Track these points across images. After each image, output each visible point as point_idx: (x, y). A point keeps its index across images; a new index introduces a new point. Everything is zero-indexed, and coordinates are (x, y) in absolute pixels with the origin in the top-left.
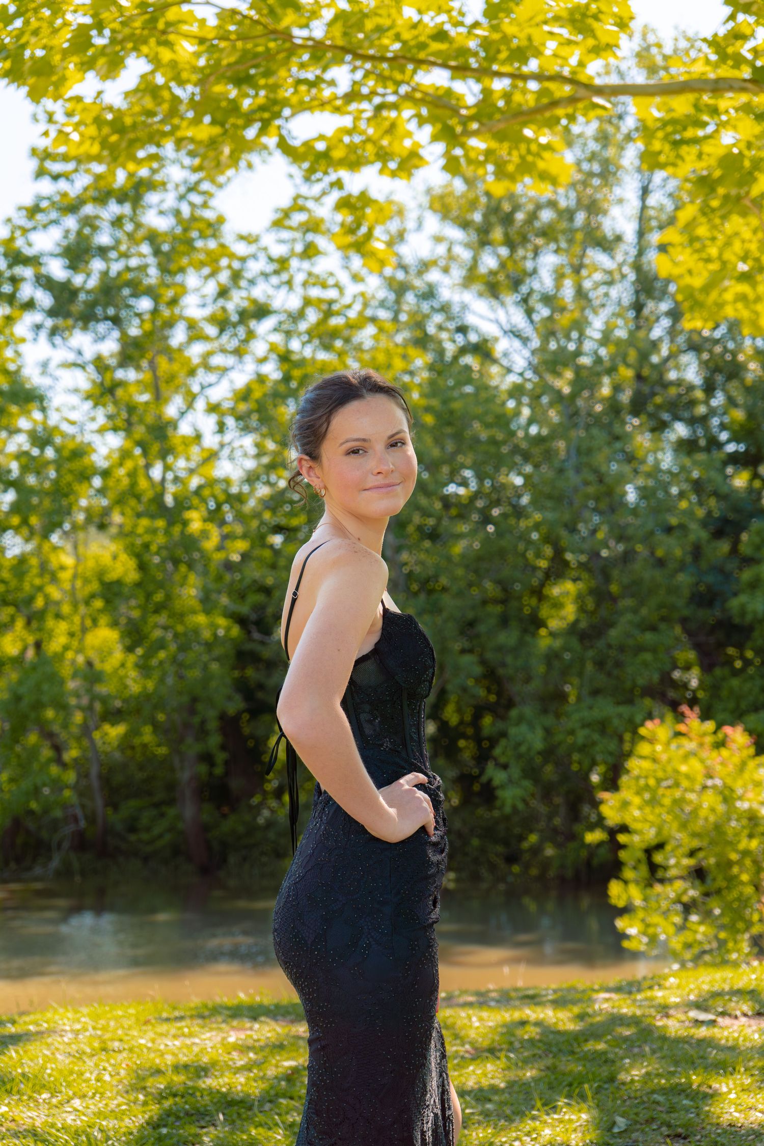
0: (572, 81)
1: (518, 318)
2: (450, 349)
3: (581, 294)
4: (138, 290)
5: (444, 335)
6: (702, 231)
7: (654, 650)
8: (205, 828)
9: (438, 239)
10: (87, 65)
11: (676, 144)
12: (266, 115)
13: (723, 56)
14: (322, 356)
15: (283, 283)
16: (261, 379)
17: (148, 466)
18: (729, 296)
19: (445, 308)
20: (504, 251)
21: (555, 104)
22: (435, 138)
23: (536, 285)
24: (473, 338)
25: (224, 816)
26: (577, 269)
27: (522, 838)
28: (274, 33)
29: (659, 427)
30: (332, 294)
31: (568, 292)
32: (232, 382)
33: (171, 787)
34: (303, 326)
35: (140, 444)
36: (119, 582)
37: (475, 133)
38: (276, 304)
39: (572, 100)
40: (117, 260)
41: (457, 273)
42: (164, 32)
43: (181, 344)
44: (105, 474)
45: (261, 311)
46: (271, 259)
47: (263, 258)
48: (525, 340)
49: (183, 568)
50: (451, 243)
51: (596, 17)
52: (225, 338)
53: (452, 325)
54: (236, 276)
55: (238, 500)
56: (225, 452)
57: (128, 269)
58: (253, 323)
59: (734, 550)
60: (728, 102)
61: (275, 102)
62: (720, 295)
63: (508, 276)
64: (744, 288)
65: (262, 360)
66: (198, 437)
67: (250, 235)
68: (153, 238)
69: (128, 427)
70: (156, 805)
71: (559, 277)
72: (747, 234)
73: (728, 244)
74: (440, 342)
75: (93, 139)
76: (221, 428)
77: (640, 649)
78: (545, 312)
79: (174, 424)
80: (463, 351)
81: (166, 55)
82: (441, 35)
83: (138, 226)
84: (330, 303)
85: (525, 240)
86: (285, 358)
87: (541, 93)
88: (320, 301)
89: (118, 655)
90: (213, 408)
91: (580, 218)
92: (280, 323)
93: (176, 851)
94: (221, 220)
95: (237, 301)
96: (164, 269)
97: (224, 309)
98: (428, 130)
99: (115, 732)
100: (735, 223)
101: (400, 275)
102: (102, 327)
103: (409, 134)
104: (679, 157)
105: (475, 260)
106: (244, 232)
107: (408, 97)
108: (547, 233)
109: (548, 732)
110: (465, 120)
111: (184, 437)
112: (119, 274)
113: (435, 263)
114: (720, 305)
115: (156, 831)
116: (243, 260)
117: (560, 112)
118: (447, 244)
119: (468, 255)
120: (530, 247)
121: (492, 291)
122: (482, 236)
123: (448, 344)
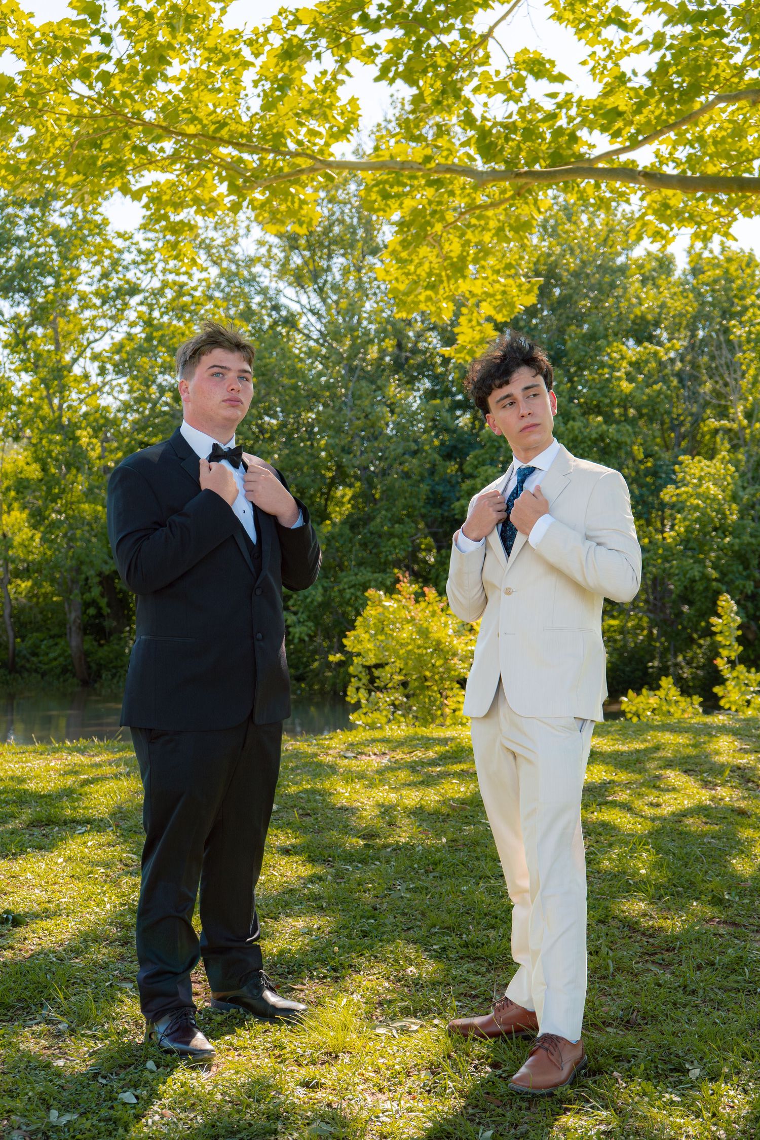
0: (315, 158)
1: (316, 301)
2: (268, 322)
3: (360, 284)
4: (44, 269)
5: (264, 312)
6: (404, 255)
7: (400, 537)
8: (87, 654)
12: (113, 170)
14: (175, 322)
15: (148, 271)
16: (130, 337)
17: (49, 398)
18: (422, 298)
19: (264, 291)
20: (307, 254)
21: (302, 171)
23: (330, 278)
24: (284, 313)
25: (101, 646)
26: (359, 270)
27: (307, 665)
29: (411, 381)
30: (183, 279)
31: (351, 285)
32: (112, 338)
33: (63, 624)
34: (162, 301)
35: (43, 381)
36: (27, 480)
38: (143, 286)
39: (312, 170)
40: (30, 248)
41: (274, 267)
42: (41, 110)
43: (76, 310)
44: (20, 402)
45: (134, 290)
46: (140, 252)
47: (135, 252)
48: (319, 317)
49: (74, 471)
50: (271, 246)
52: (106, 307)
53: (269, 304)
54: (115, 263)
55: (115, 423)
56: (106, 389)
57: (37, 255)
58: (127, 297)
59: (461, 469)
61: (119, 161)
62: (416, 296)
63: (309, 271)
64: (429, 293)
65: (132, 325)
66: (86, 376)
67: (126, 233)
68: (55, 233)
69: (36, 368)
70: (52, 637)
71: (345, 272)
72: (433, 258)
73: (420, 264)
74: (261, 316)
76: (102, 371)
77: (391, 535)
78: (335, 298)
79: (69, 368)
80: (276, 323)
83: (46, 224)
84: (182, 286)
85: (321, 246)
86: (149, 323)
88: (175, 283)
89: (27, 532)
90: (95, 357)
91: (361, 232)
92: (146, 298)
93: (65, 670)
94: (106, 222)
95: (115, 282)
96: (64, 257)
97: (107, 287)
99: (25, 585)
100: (424, 250)
101: (233, 268)
102: (17, 296)
104: (387, 205)
105: (287, 258)
106: (122, 231)
108: (338, 241)
109: (325, 589)
111: (76, 376)
112: (30, 257)
113: (259, 260)
114: (417, 303)
115: (52, 655)
116: (120, 252)
117: (304, 177)
118: (267, 247)
119: (282, 255)
120: (326, 251)
121: (299, 281)
122: (292, 242)
123: (266, 318)
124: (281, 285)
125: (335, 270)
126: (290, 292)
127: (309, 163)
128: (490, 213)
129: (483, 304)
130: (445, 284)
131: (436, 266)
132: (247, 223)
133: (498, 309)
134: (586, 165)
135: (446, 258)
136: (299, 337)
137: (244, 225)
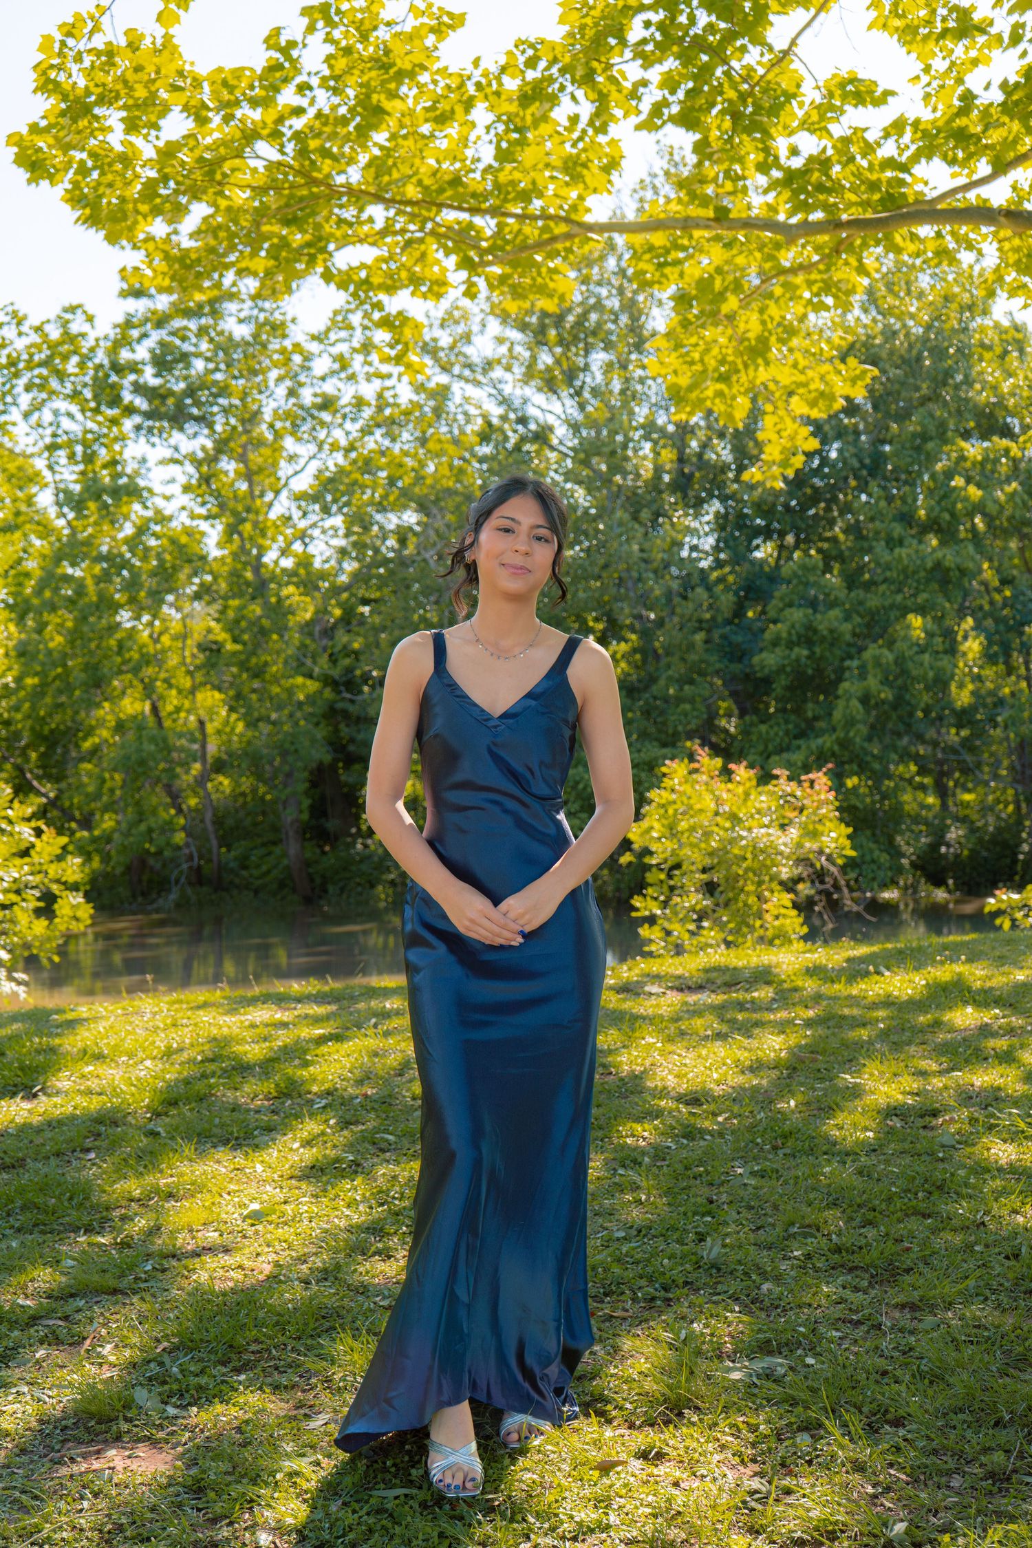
0: (567, 220)
1: (572, 409)
2: (513, 439)
5: (506, 426)
8: (308, 864)
9: (500, 340)
10: (156, 211)
11: (661, 266)
12: (312, 251)
13: (693, 196)
19: (507, 401)
20: (558, 350)
21: (554, 239)
22: (459, 266)
23: (588, 380)
24: (533, 427)
25: (325, 853)
28: (315, 182)
29: (697, 503)
31: (617, 386)
37: (490, 264)
39: (568, 236)
41: (518, 370)
42: (220, 184)
48: (576, 429)
50: (512, 344)
51: (585, 166)
53: (512, 416)
56: (317, 533)
60: (697, 234)
61: (320, 239)
62: (702, 392)
63: (563, 372)
64: (720, 386)
66: (288, 519)
67: (320, 333)
70: (266, 845)
71: (608, 370)
72: (724, 342)
73: (708, 349)
74: (504, 432)
75: (164, 274)
76: (305, 513)
78: (595, 403)
79: (266, 510)
80: (523, 439)
81: (223, 203)
82: (456, 181)
83: (221, 334)
85: (576, 339)
87: (544, 229)
90: (297, 497)
91: (624, 318)
93: (282, 886)
95: (308, 398)
98: (453, 259)
99: (225, 781)
100: (712, 332)
102: (193, 427)
103: (438, 262)
104: (664, 276)
106: (315, 331)
107: (433, 233)
108: (596, 332)
110: (482, 252)
111: (274, 520)
113: (499, 362)
114: (702, 401)
115: (264, 868)
117: (560, 245)
118: (508, 345)
119: (527, 354)
120: (581, 345)
121: (550, 386)
122: (539, 337)
123: (510, 434)
124: (528, 391)
125: (594, 368)
126: (539, 399)
127: (561, 229)
128: (799, 279)
129: (795, 400)
130: (743, 373)
131: (730, 351)
132: (482, 316)
133: (813, 404)
134: (926, 207)
135: (742, 340)
136: (553, 456)
137: (478, 319)
